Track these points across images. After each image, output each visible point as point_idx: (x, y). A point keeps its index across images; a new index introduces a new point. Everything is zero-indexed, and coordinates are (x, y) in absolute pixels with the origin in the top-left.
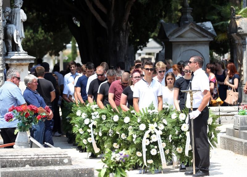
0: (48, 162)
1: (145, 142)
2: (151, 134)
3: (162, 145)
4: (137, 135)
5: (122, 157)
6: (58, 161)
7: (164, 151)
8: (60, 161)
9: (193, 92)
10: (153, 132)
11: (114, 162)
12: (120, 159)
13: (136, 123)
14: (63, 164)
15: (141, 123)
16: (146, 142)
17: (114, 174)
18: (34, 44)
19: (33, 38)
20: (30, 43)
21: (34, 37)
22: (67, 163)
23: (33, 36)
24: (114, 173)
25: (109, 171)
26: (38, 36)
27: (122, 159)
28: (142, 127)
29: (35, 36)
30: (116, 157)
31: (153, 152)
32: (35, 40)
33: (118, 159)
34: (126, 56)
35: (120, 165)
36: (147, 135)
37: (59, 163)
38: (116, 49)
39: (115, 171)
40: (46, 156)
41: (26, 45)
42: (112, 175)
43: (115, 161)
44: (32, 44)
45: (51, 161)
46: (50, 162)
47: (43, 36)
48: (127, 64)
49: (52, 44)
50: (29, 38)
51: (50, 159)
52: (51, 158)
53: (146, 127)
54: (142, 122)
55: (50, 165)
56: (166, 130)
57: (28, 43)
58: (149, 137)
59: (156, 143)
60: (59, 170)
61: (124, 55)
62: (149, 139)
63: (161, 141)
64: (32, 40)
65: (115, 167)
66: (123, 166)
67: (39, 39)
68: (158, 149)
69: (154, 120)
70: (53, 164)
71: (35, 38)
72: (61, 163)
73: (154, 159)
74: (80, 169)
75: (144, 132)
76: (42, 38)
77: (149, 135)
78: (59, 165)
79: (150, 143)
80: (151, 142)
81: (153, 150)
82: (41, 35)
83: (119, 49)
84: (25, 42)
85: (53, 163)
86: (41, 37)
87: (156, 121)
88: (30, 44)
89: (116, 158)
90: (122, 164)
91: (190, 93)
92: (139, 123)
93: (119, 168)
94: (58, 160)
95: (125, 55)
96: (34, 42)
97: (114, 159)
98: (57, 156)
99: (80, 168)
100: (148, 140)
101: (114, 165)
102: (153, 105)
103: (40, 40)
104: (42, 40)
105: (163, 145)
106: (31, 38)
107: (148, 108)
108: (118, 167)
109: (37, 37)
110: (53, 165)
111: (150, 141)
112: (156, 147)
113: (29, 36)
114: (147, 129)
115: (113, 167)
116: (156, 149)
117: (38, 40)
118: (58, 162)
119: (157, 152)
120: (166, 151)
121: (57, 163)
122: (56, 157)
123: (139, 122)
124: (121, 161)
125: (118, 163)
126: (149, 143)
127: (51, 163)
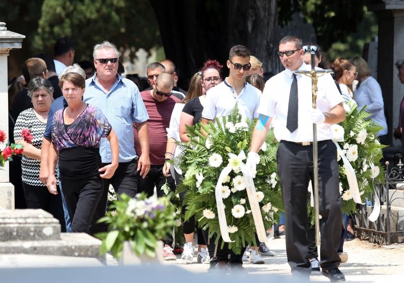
0: (11, 233)
1: (221, 193)
2: (232, 175)
3: (256, 197)
4: (204, 175)
5: (149, 209)
6: (31, 231)
7: (261, 208)
8: (35, 231)
9: (317, 75)
10: (237, 172)
11: (133, 218)
12: (146, 212)
13: (202, 148)
14: (43, 237)
15: (213, 151)
16: (224, 192)
17: (133, 243)
18: (73, 31)
19: (69, 15)
20: (62, 28)
21: (72, 12)
22: (50, 236)
23: (71, 8)
24: (133, 240)
25: (122, 238)
26: (83, 8)
27: (150, 214)
28: (215, 160)
29: (75, 9)
30: (136, 208)
31: (238, 212)
32: (76, 22)
33: (140, 213)
34: (272, 46)
35: (145, 225)
36: (224, 177)
37: (34, 236)
38: (247, 27)
39: (134, 238)
40: (7, 221)
41: (52, 33)
42: (129, 245)
43: (136, 218)
44: (68, 31)
45: (17, 231)
46: (15, 234)
47: (98, 11)
48: (274, 64)
49: (123, 30)
50: (59, 15)
51: (14, 227)
52: (16, 223)
53: (222, 161)
54: (215, 149)
55: (14, 239)
56: (265, 165)
57: (56, 29)
58: (229, 181)
59: (243, 194)
60: (31, 247)
61: (265, 42)
62: (229, 185)
63: (254, 189)
64: (68, 21)
65: (134, 229)
66: (150, 226)
67: (85, 17)
68: (247, 206)
69: (239, 145)
70: (22, 238)
71: (75, 14)
72: (38, 235)
73: (239, 224)
74: (76, 247)
75: (218, 171)
76: (94, 16)
77: (229, 177)
78: (33, 238)
79: (231, 192)
80: (234, 190)
81: (237, 207)
82: (93, 8)
83: (254, 27)
84: (47, 24)
85: (20, 236)
86: (92, 13)
87: (243, 148)
88: (60, 32)
89: (137, 211)
90: (148, 223)
91: (313, 76)
92: (208, 150)
93: (144, 231)
94: (32, 229)
95: (268, 43)
96: (72, 26)
97: (133, 212)
98: (29, 220)
99: (77, 244)
100: (227, 187)
101: (132, 225)
102: (238, 110)
103: (89, 21)
104: (96, 21)
105: (258, 196)
106: (63, 14)
107: (227, 118)
108: (140, 228)
109: (82, 13)
110: (20, 239)
111: (230, 188)
112: (243, 201)
113: (59, 10)
114: (225, 163)
115: (131, 229)
116: (244, 205)
117: (84, 20)
118: (32, 234)
119: (246, 211)
120: (263, 208)
121: (29, 235)
122: (26, 223)
123: (208, 147)
124: (147, 216)
125: (141, 220)
126: (229, 194)
127: (17, 235)
